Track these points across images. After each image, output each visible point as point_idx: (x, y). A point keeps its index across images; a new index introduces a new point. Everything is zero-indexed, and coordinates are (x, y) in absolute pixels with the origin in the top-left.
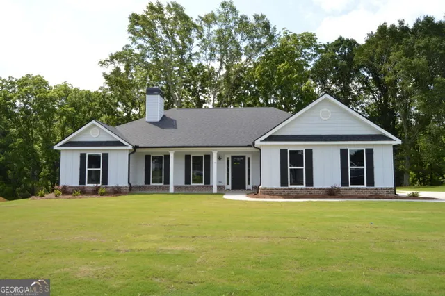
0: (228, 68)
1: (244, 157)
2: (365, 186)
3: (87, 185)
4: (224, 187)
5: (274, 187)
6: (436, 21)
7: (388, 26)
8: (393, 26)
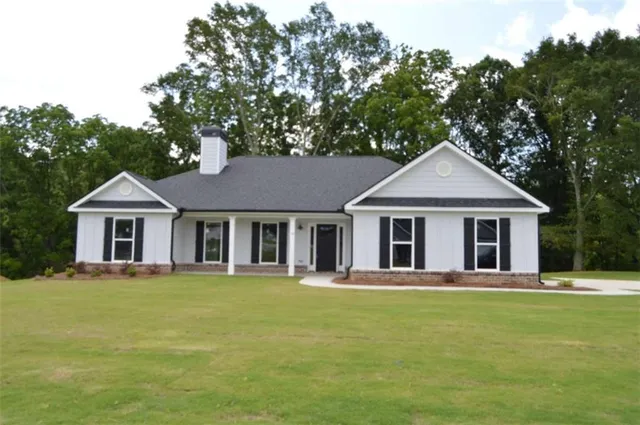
0: (325, 99)
1: (335, 226)
2: (497, 270)
3: (113, 261)
4: (306, 267)
5: (370, 269)
6: (622, 36)
7: (555, 43)
8: (561, 42)
